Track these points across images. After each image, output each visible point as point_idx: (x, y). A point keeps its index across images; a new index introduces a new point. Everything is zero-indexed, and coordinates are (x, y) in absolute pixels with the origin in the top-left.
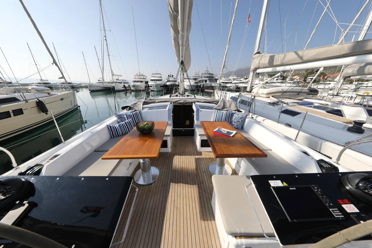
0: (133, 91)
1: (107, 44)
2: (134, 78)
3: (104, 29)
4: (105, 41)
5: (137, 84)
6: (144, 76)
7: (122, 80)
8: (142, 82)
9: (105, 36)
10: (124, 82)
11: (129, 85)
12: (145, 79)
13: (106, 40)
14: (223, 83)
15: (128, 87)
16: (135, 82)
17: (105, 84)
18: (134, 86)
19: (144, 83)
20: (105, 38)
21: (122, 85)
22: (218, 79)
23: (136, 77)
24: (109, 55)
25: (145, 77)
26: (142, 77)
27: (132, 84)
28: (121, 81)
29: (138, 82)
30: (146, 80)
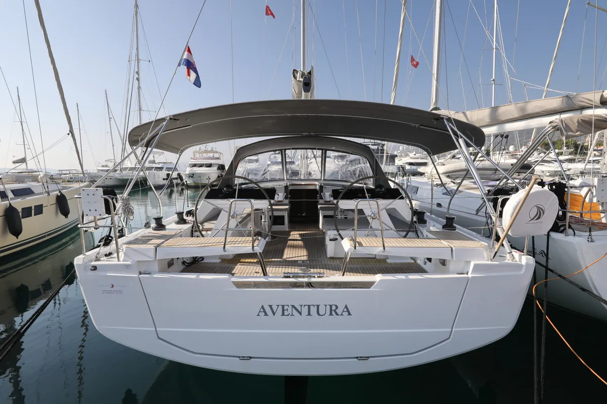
0: (188, 187)
1: (139, 88)
2: (193, 157)
3: (138, 59)
4: (136, 82)
5: (199, 172)
6: (217, 152)
7: (164, 163)
8: (210, 166)
9: (138, 73)
10: (167, 168)
11: (179, 174)
12: (218, 158)
13: (138, 79)
14: (411, 164)
15: (176, 179)
16: (195, 165)
17: (124, 172)
18: (192, 176)
19: (215, 168)
20: (136, 76)
21: (163, 174)
22: (396, 156)
23: (198, 155)
24: (140, 109)
25: (216, 155)
26: (211, 155)
27: (188, 170)
28: (160, 166)
29: (201, 166)
30: (220, 162)
